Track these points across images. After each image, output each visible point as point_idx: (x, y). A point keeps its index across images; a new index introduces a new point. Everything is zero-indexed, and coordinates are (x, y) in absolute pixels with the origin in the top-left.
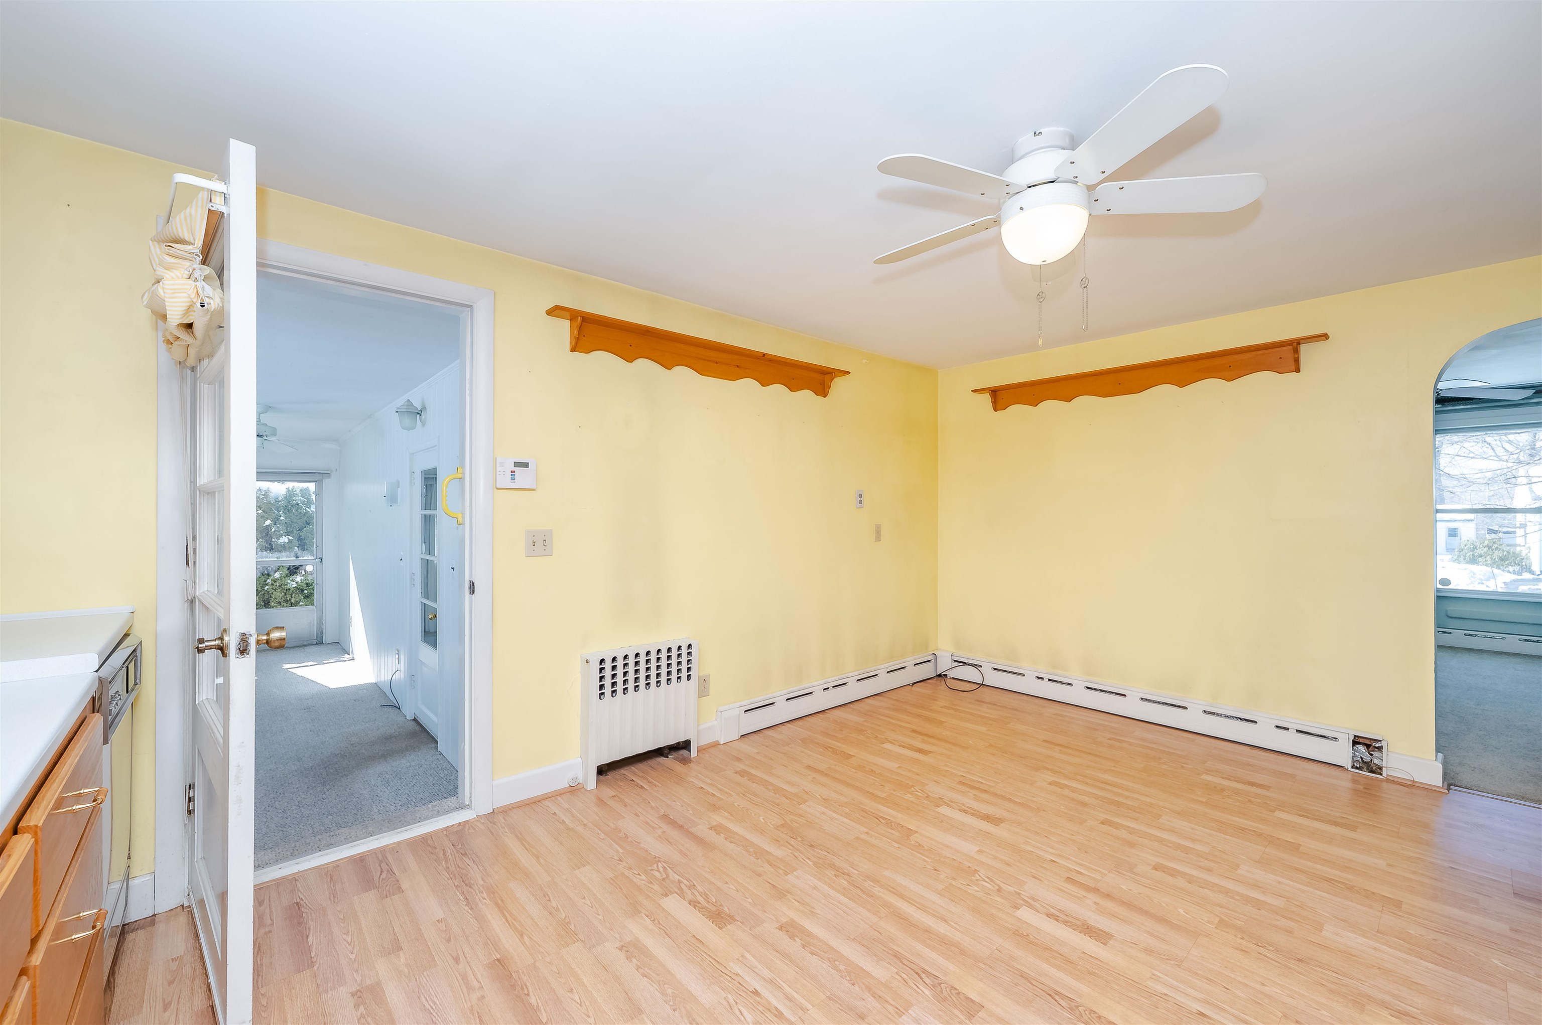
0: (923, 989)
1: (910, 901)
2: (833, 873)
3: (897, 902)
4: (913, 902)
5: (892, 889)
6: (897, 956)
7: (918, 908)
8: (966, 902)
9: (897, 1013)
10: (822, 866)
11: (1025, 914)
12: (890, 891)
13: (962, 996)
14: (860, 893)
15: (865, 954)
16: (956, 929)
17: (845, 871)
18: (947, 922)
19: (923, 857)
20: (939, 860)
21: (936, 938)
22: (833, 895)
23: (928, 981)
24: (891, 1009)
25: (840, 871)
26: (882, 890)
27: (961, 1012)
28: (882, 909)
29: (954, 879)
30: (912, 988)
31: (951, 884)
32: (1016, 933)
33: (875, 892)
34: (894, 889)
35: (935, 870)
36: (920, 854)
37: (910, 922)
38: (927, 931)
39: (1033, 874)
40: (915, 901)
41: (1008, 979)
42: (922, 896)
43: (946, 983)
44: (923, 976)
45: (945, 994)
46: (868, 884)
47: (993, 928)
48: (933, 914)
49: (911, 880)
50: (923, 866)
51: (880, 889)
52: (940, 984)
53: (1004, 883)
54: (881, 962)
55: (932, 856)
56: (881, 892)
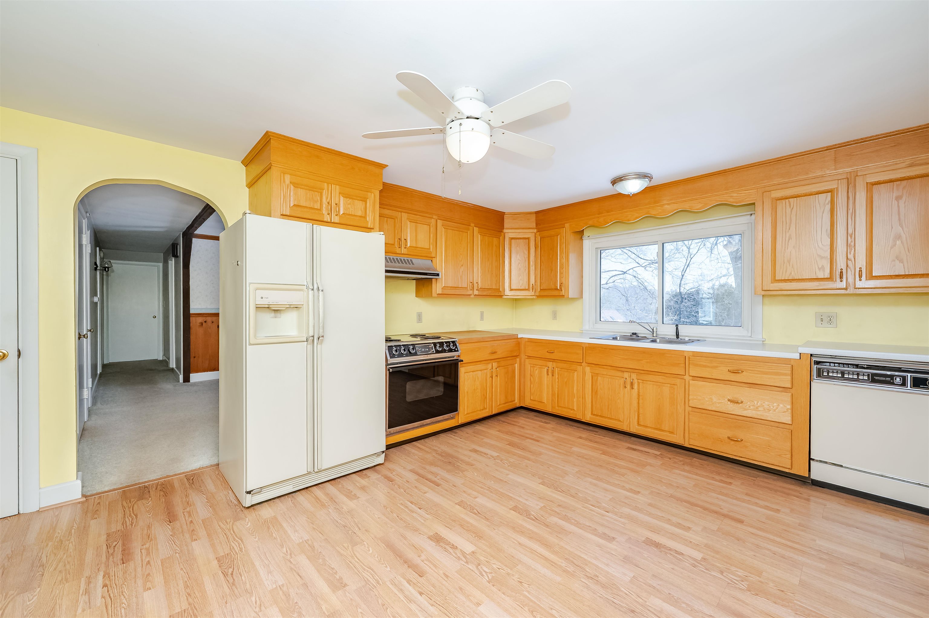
0: (534, 514)
1: (541, 556)
2: (600, 578)
3: (549, 555)
4: (539, 555)
5: (553, 564)
6: (547, 526)
7: (536, 552)
8: (504, 556)
9: (545, 506)
10: (612, 585)
11: (468, 548)
12: (554, 563)
13: (518, 512)
14: (575, 561)
15: (563, 526)
16: (514, 539)
17: (591, 581)
18: (519, 543)
19: (529, 596)
20: (516, 593)
21: (526, 535)
22: (593, 559)
23: (532, 517)
24: (548, 508)
25: (595, 581)
26: (560, 564)
27: (519, 507)
28: (558, 550)
29: (507, 574)
30: (539, 514)
31: (511, 569)
32: (480, 537)
33: (565, 563)
34: (552, 565)
35: (521, 582)
36: (532, 601)
37: (540, 542)
38: (531, 538)
39: (446, 579)
40: (537, 556)
41: (495, 518)
42: (533, 560)
43: (524, 516)
44: (534, 518)
45: (525, 513)
46: (571, 569)
47: (493, 540)
48: (526, 547)
49: (540, 573)
50: (530, 586)
51: (562, 565)
52: (527, 516)
53: (472, 570)
54: (554, 523)
55: (522, 597)
56: (561, 563)
